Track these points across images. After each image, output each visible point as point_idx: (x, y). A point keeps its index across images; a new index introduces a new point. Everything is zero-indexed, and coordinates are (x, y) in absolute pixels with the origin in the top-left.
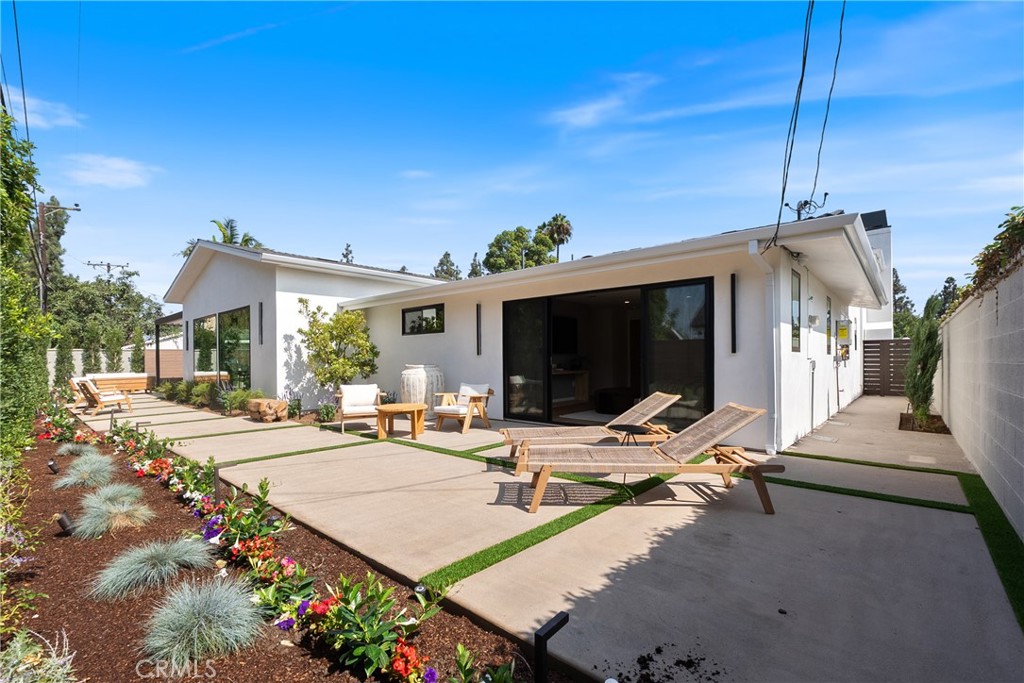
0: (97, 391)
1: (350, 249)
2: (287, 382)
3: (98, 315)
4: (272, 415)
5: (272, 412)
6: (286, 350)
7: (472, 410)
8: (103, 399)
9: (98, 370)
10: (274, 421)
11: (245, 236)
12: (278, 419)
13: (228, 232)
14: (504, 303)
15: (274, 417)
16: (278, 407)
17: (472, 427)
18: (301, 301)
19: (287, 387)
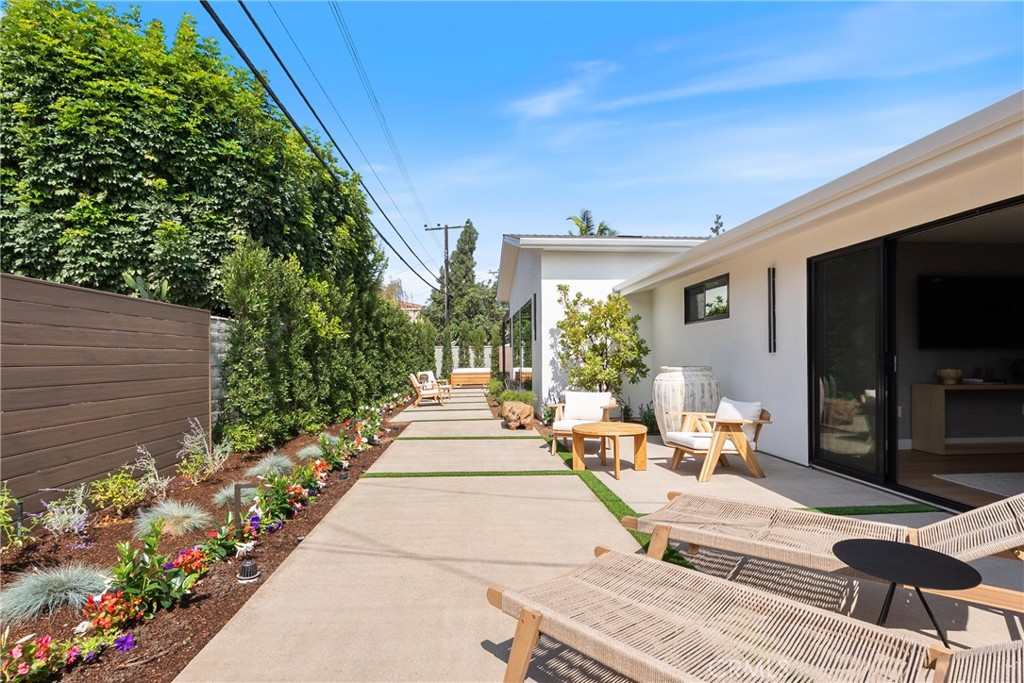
0: (419, 385)
1: (720, 221)
2: (553, 384)
3: (481, 316)
4: (515, 421)
5: (514, 417)
6: (552, 346)
7: (721, 443)
8: (423, 392)
9: (468, 366)
10: (518, 428)
11: (601, 225)
12: (522, 427)
13: (585, 224)
14: (809, 261)
15: (518, 424)
16: (522, 413)
17: (717, 471)
18: (560, 288)
19: (552, 390)
